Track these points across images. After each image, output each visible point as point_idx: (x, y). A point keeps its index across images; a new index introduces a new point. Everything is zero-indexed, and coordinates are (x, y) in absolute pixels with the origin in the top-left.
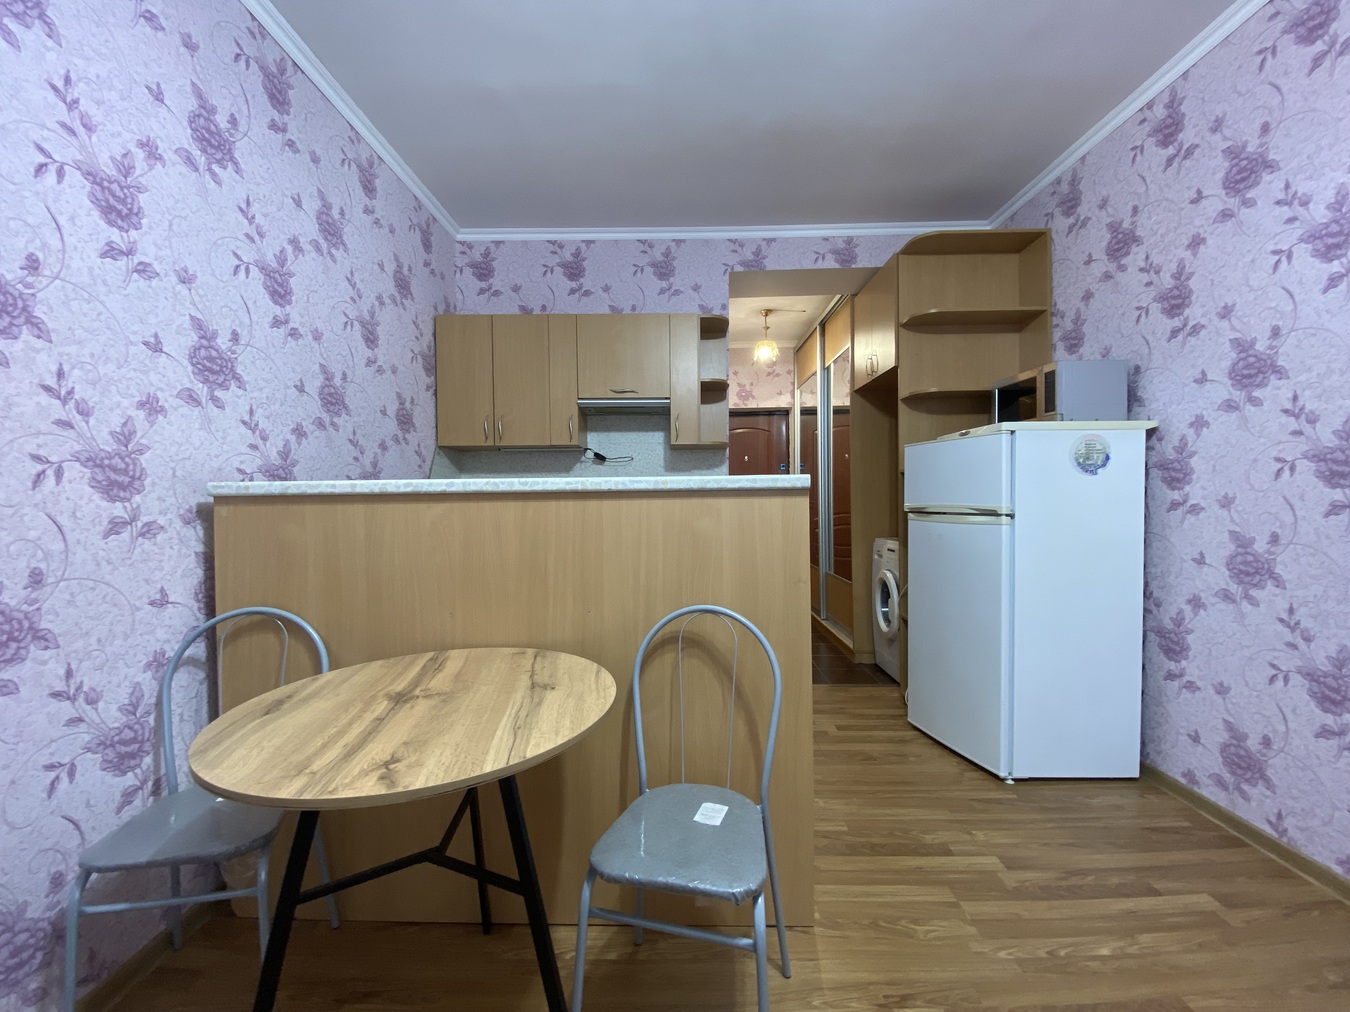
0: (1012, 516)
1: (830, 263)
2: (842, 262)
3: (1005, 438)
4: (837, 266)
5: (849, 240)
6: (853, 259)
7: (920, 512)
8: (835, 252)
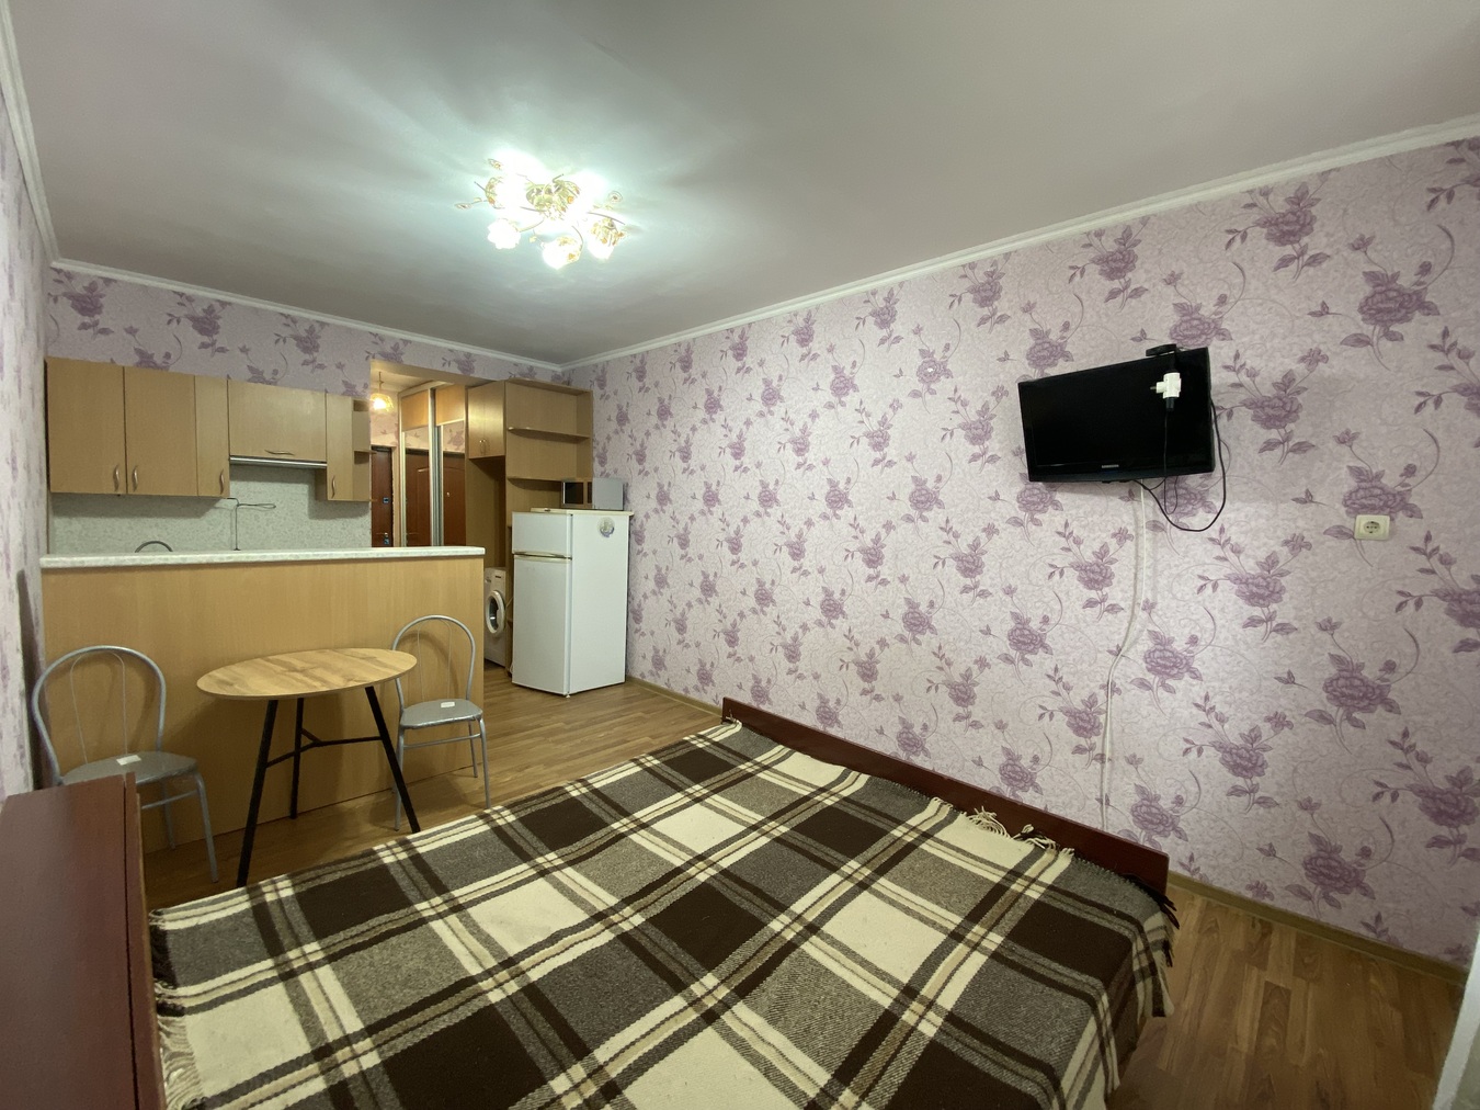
0: (571, 558)
1: (454, 369)
2: (463, 370)
3: (568, 517)
4: (459, 372)
5: (469, 355)
6: (471, 370)
7: (522, 554)
8: (458, 362)
